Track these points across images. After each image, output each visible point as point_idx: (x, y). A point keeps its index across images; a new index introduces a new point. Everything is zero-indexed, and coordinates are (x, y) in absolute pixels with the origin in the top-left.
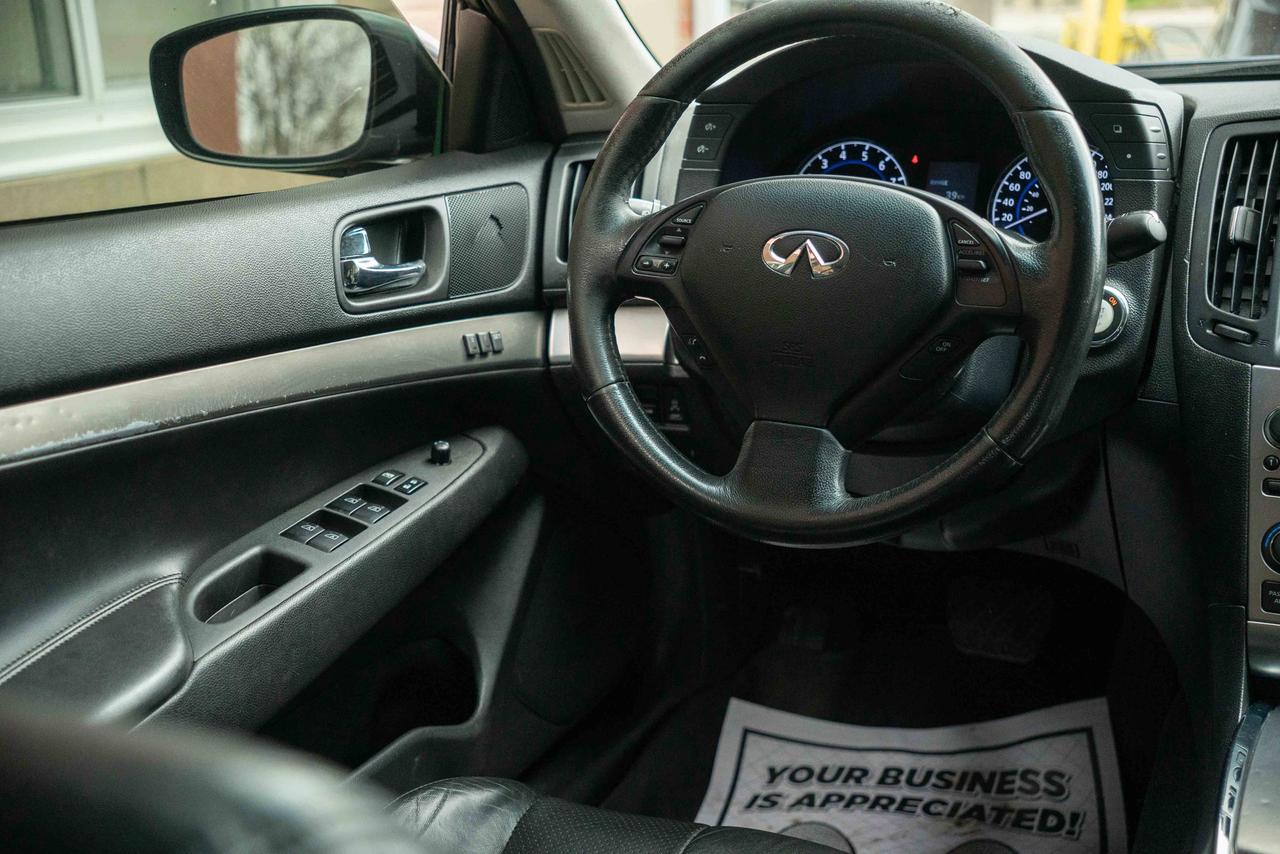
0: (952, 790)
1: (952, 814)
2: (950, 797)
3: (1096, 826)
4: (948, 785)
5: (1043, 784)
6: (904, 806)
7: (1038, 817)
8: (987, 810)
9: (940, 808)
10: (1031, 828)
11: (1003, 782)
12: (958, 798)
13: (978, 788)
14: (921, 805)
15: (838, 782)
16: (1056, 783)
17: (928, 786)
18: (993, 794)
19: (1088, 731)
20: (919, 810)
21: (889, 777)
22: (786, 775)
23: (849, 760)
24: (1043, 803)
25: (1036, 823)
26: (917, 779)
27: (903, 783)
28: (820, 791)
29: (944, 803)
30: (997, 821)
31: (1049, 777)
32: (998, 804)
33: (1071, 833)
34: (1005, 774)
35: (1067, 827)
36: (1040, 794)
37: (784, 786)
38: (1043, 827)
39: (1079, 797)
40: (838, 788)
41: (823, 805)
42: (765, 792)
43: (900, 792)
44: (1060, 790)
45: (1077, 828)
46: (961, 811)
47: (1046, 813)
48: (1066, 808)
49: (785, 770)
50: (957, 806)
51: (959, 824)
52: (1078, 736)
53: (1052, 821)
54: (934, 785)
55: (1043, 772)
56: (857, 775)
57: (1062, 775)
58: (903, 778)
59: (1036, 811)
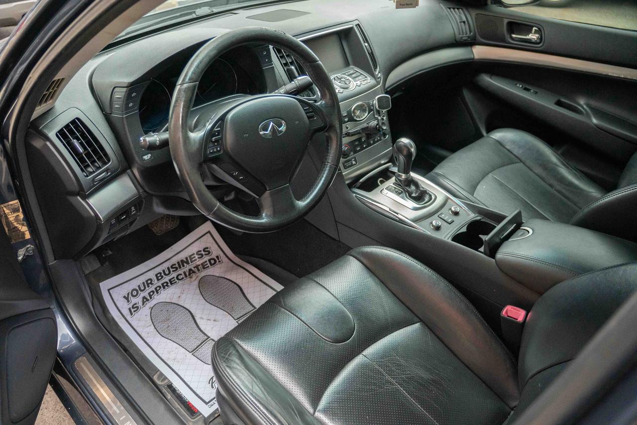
0: (179, 269)
1: (186, 276)
2: (180, 271)
3: (224, 256)
4: (177, 269)
5: (203, 253)
6: (171, 282)
7: (208, 263)
8: (193, 269)
9: (181, 277)
10: (208, 267)
11: (191, 259)
12: (183, 271)
13: (185, 264)
14: (175, 278)
15: (147, 288)
16: (207, 251)
17: (172, 272)
18: (191, 264)
19: (209, 232)
20: (176, 280)
21: (159, 277)
22: (130, 295)
23: (143, 279)
24: (206, 258)
25: (209, 265)
26: (167, 272)
27: (164, 276)
28: (145, 294)
29: (181, 274)
30: (199, 270)
31: (204, 250)
32: (194, 265)
33: (219, 262)
34: (190, 256)
35: (217, 261)
36: (204, 256)
37: (134, 300)
38: (211, 264)
39: (216, 251)
40: (148, 290)
41: (151, 298)
42: (131, 306)
43: (167, 279)
44: (209, 252)
45: (220, 260)
46: (187, 274)
47: (210, 260)
48: (214, 256)
49: (128, 294)
50: (185, 273)
51: (191, 278)
52: (207, 235)
53: (213, 262)
54: (173, 271)
55: (202, 250)
56: (149, 282)
57: (207, 248)
58: (163, 274)
59: (206, 262)
